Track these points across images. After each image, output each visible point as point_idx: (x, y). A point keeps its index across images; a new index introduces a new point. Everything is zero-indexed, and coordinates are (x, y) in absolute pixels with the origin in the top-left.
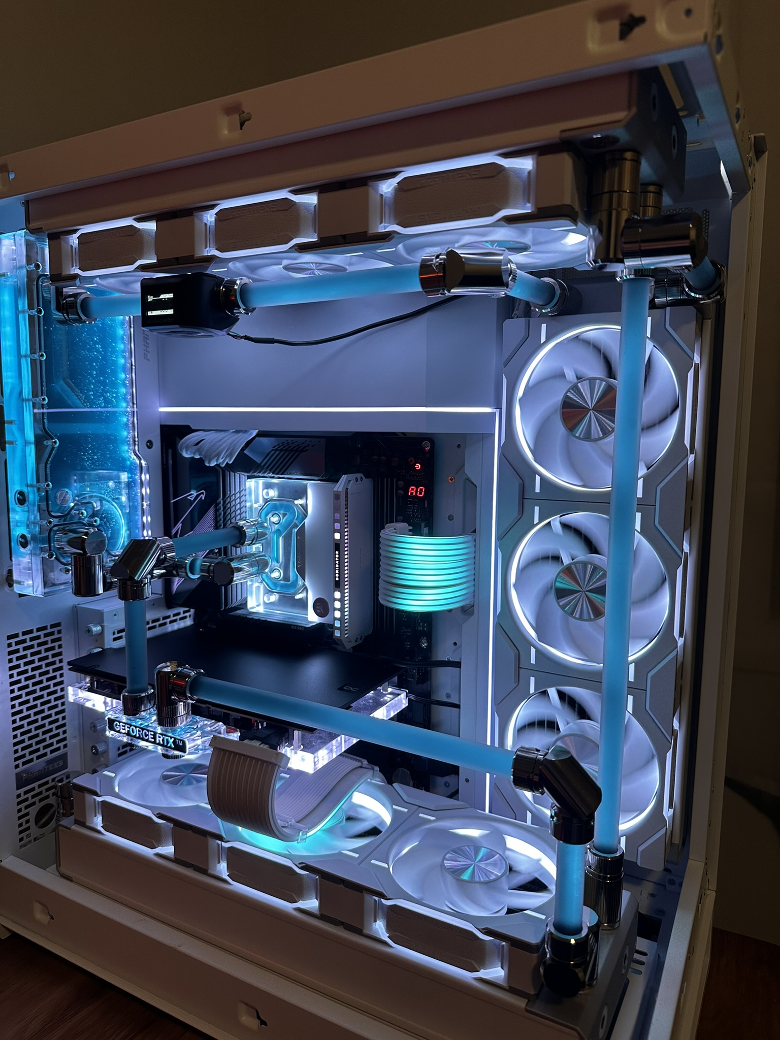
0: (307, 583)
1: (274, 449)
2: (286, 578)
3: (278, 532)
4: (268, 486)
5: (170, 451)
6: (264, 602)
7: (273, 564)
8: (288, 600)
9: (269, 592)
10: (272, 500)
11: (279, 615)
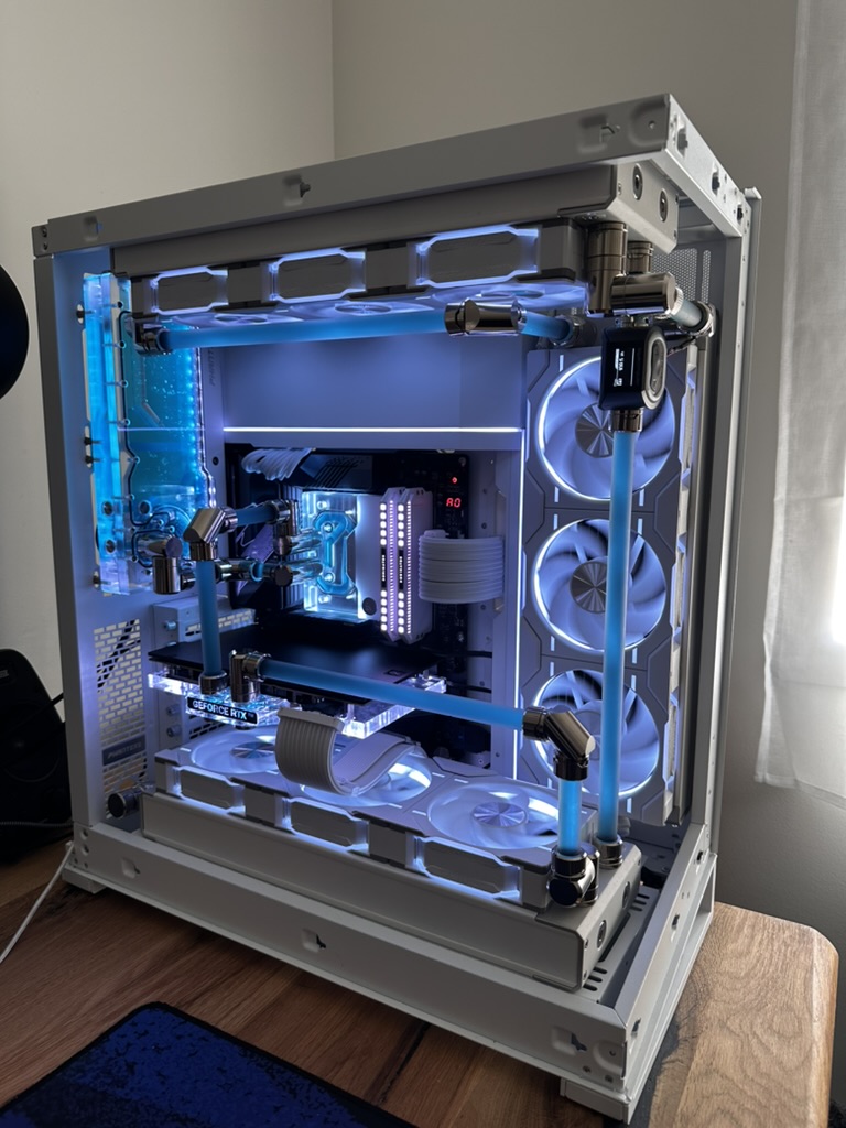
0: (357, 585)
1: (327, 464)
2: (338, 581)
3: (331, 540)
4: (321, 499)
5: (233, 468)
6: (319, 603)
7: (326, 568)
8: (340, 600)
9: (323, 593)
10: (325, 511)
11: (332, 613)
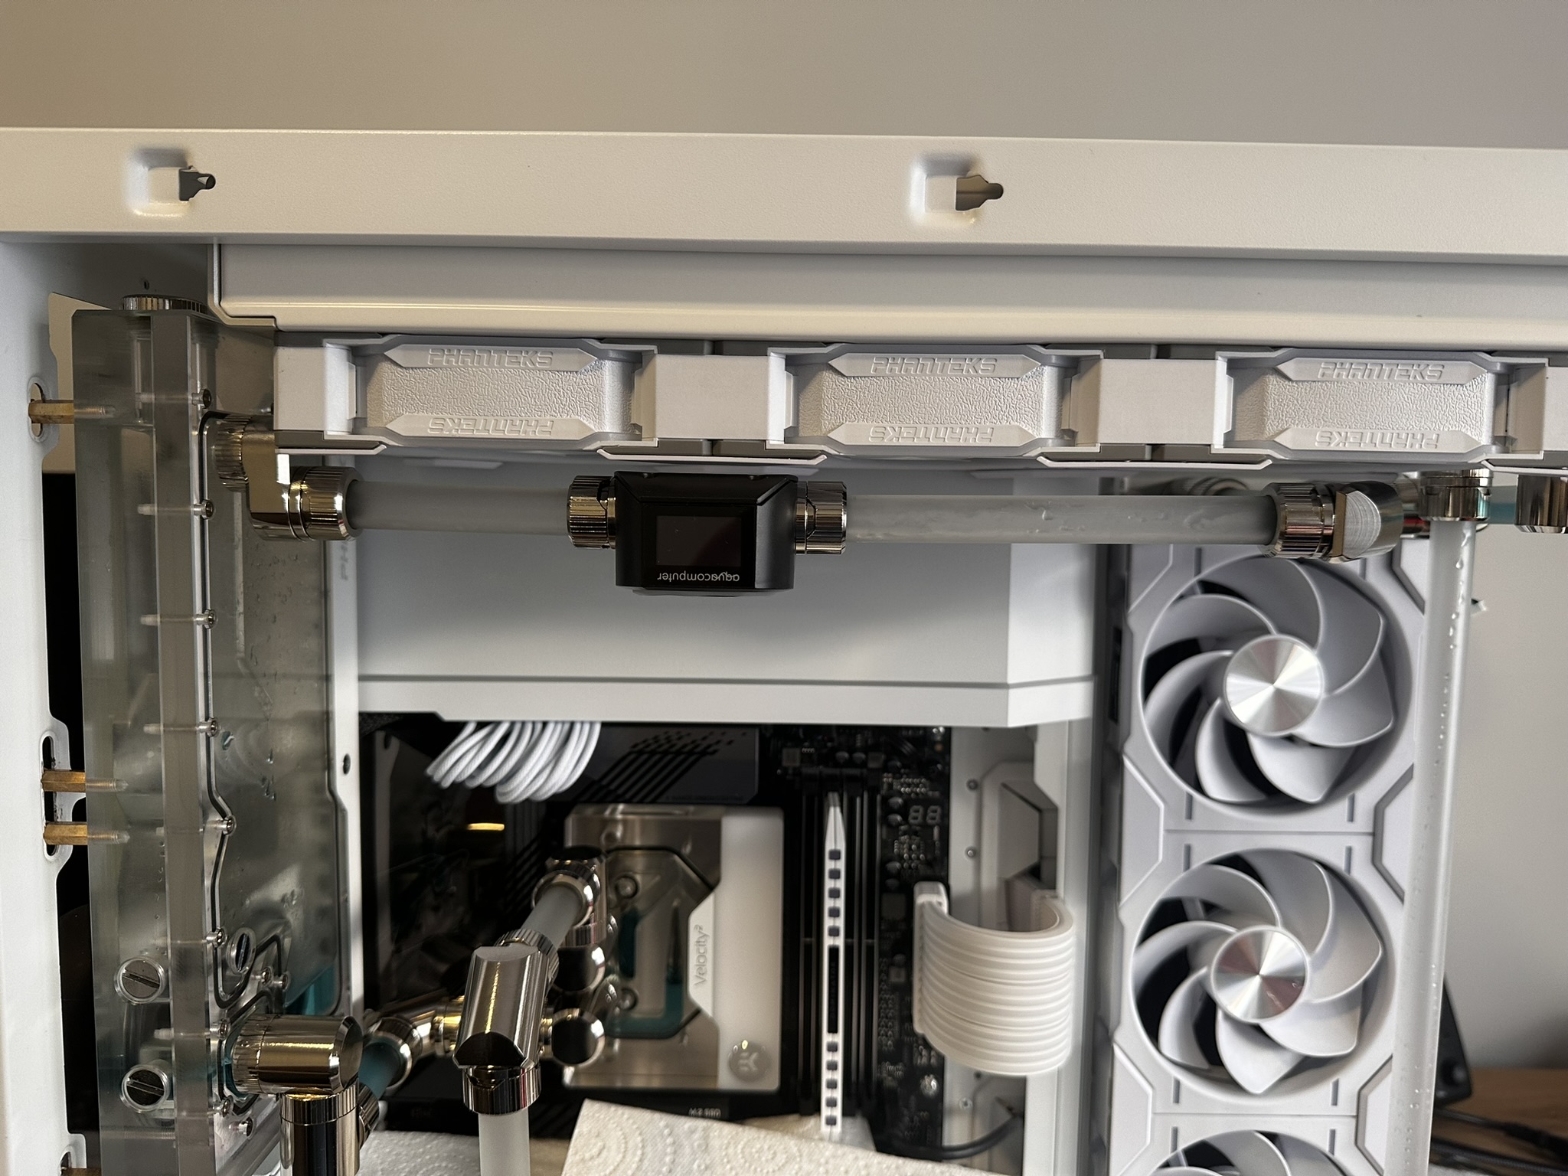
1: (636, 749)
